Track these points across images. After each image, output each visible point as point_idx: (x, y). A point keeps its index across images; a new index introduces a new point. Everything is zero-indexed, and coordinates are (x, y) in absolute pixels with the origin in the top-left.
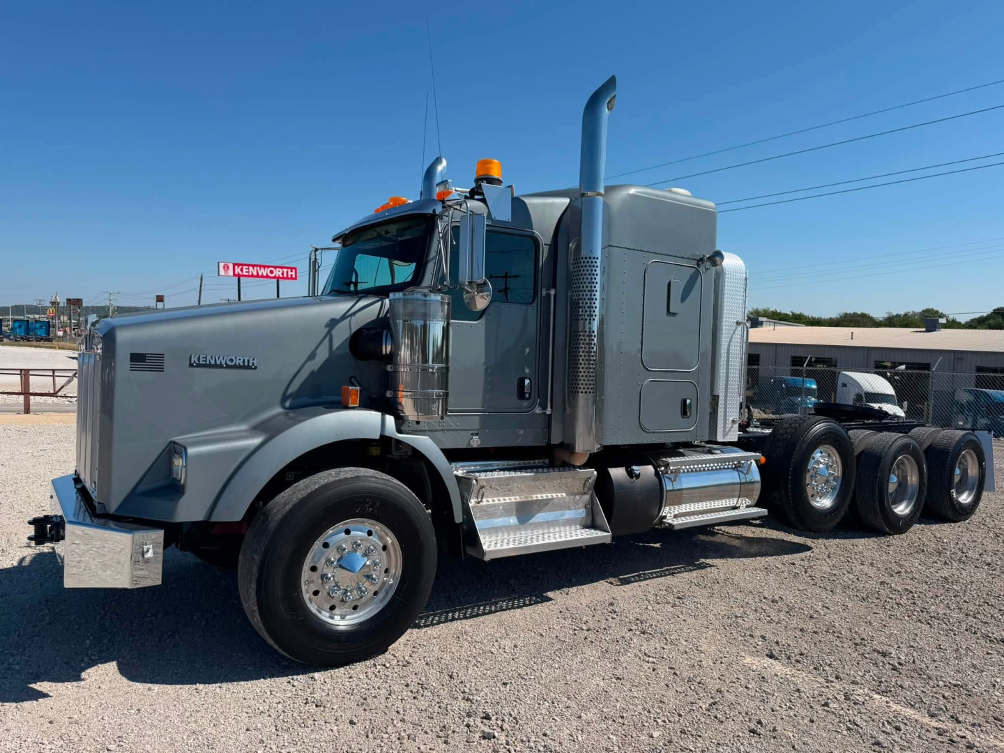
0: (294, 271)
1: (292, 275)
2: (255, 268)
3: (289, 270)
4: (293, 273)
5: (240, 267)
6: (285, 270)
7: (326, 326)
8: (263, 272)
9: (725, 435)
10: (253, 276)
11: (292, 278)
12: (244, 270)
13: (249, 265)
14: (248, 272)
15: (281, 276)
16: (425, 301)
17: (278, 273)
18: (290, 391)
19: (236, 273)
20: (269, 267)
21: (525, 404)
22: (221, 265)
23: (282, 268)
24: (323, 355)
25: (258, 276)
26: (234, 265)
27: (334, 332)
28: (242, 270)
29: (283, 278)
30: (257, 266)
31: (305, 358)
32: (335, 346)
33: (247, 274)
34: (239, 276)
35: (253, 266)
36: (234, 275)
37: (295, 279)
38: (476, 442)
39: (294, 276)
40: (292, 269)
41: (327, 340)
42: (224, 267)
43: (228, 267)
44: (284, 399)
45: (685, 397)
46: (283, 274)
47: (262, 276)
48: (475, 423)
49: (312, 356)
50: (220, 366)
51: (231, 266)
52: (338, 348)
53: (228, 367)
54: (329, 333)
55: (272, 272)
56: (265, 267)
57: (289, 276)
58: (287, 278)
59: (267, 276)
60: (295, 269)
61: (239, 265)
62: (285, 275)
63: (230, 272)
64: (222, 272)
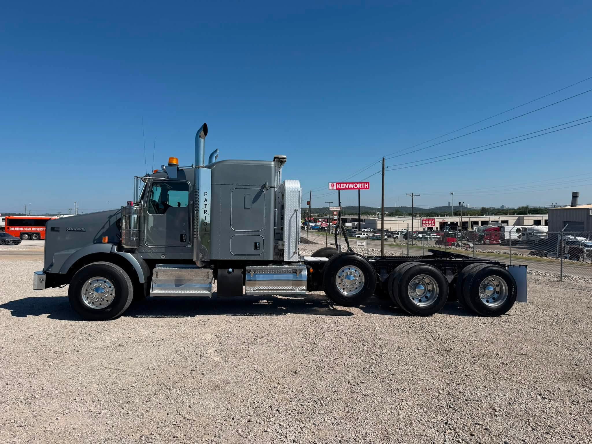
0: (368, 184)
1: (366, 187)
2: (347, 184)
3: (365, 184)
4: (367, 185)
5: (340, 184)
6: (363, 184)
7: (108, 218)
8: (351, 186)
9: (289, 258)
10: (346, 189)
11: (366, 188)
12: (342, 186)
13: (344, 183)
14: (344, 187)
15: (361, 187)
16: (130, 209)
17: (359, 186)
18: (96, 238)
19: (338, 188)
20: (354, 183)
21: (183, 243)
22: (330, 184)
23: (361, 183)
24: (107, 227)
25: (349, 189)
26: (337, 184)
27: (111, 220)
28: (340, 186)
29: (362, 189)
30: (348, 183)
31: (101, 228)
32: (111, 224)
33: (343, 188)
34: (339, 189)
35: (346, 183)
36: (337, 189)
37: (369, 188)
38: (163, 257)
39: (368, 187)
40: (366, 183)
41: (108, 222)
42: (332, 185)
43: (334, 185)
44: (94, 241)
45: (256, 241)
46: (362, 186)
47: (351, 189)
48: (163, 250)
49: (103, 227)
50: (75, 231)
51: (335, 184)
52: (112, 224)
53: (77, 231)
54: (109, 220)
55: (356, 186)
56: (352, 183)
57: (365, 187)
58: (364, 188)
59: (354, 188)
60: (368, 183)
61: (339, 183)
62: (363, 187)
63: (335, 188)
64: (331, 188)
